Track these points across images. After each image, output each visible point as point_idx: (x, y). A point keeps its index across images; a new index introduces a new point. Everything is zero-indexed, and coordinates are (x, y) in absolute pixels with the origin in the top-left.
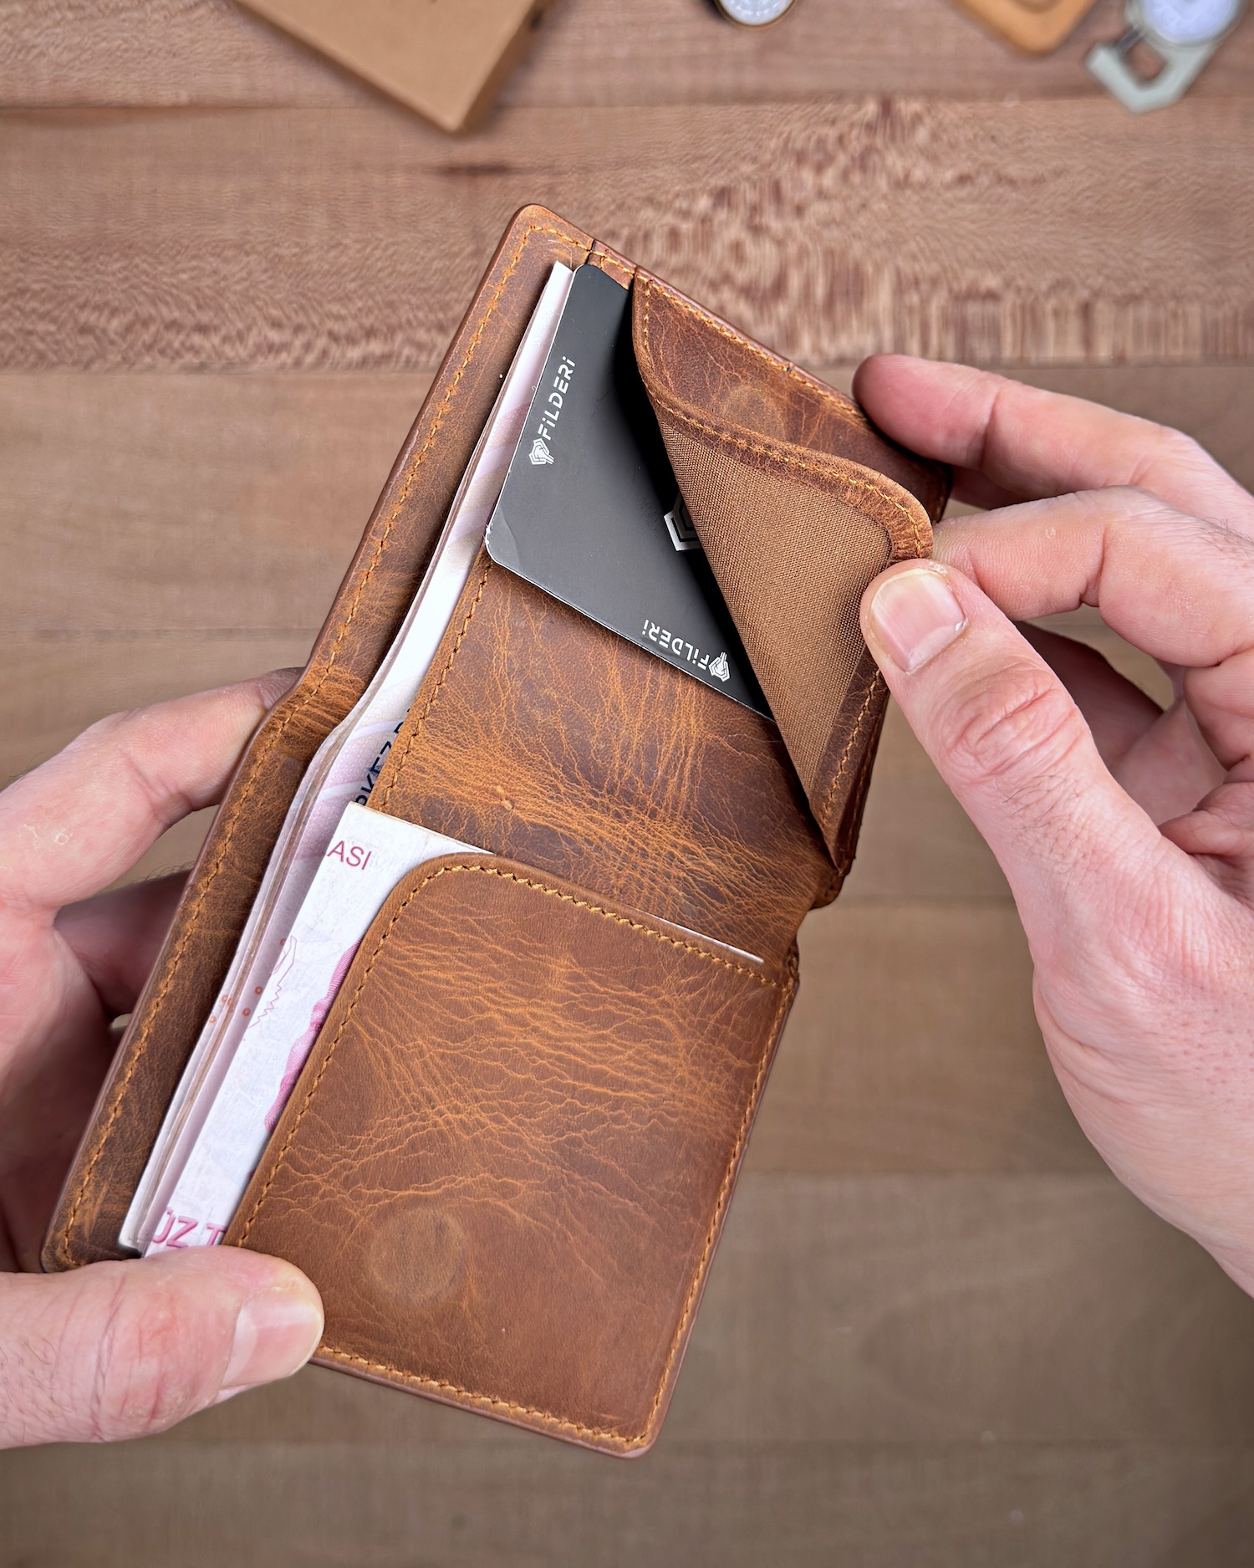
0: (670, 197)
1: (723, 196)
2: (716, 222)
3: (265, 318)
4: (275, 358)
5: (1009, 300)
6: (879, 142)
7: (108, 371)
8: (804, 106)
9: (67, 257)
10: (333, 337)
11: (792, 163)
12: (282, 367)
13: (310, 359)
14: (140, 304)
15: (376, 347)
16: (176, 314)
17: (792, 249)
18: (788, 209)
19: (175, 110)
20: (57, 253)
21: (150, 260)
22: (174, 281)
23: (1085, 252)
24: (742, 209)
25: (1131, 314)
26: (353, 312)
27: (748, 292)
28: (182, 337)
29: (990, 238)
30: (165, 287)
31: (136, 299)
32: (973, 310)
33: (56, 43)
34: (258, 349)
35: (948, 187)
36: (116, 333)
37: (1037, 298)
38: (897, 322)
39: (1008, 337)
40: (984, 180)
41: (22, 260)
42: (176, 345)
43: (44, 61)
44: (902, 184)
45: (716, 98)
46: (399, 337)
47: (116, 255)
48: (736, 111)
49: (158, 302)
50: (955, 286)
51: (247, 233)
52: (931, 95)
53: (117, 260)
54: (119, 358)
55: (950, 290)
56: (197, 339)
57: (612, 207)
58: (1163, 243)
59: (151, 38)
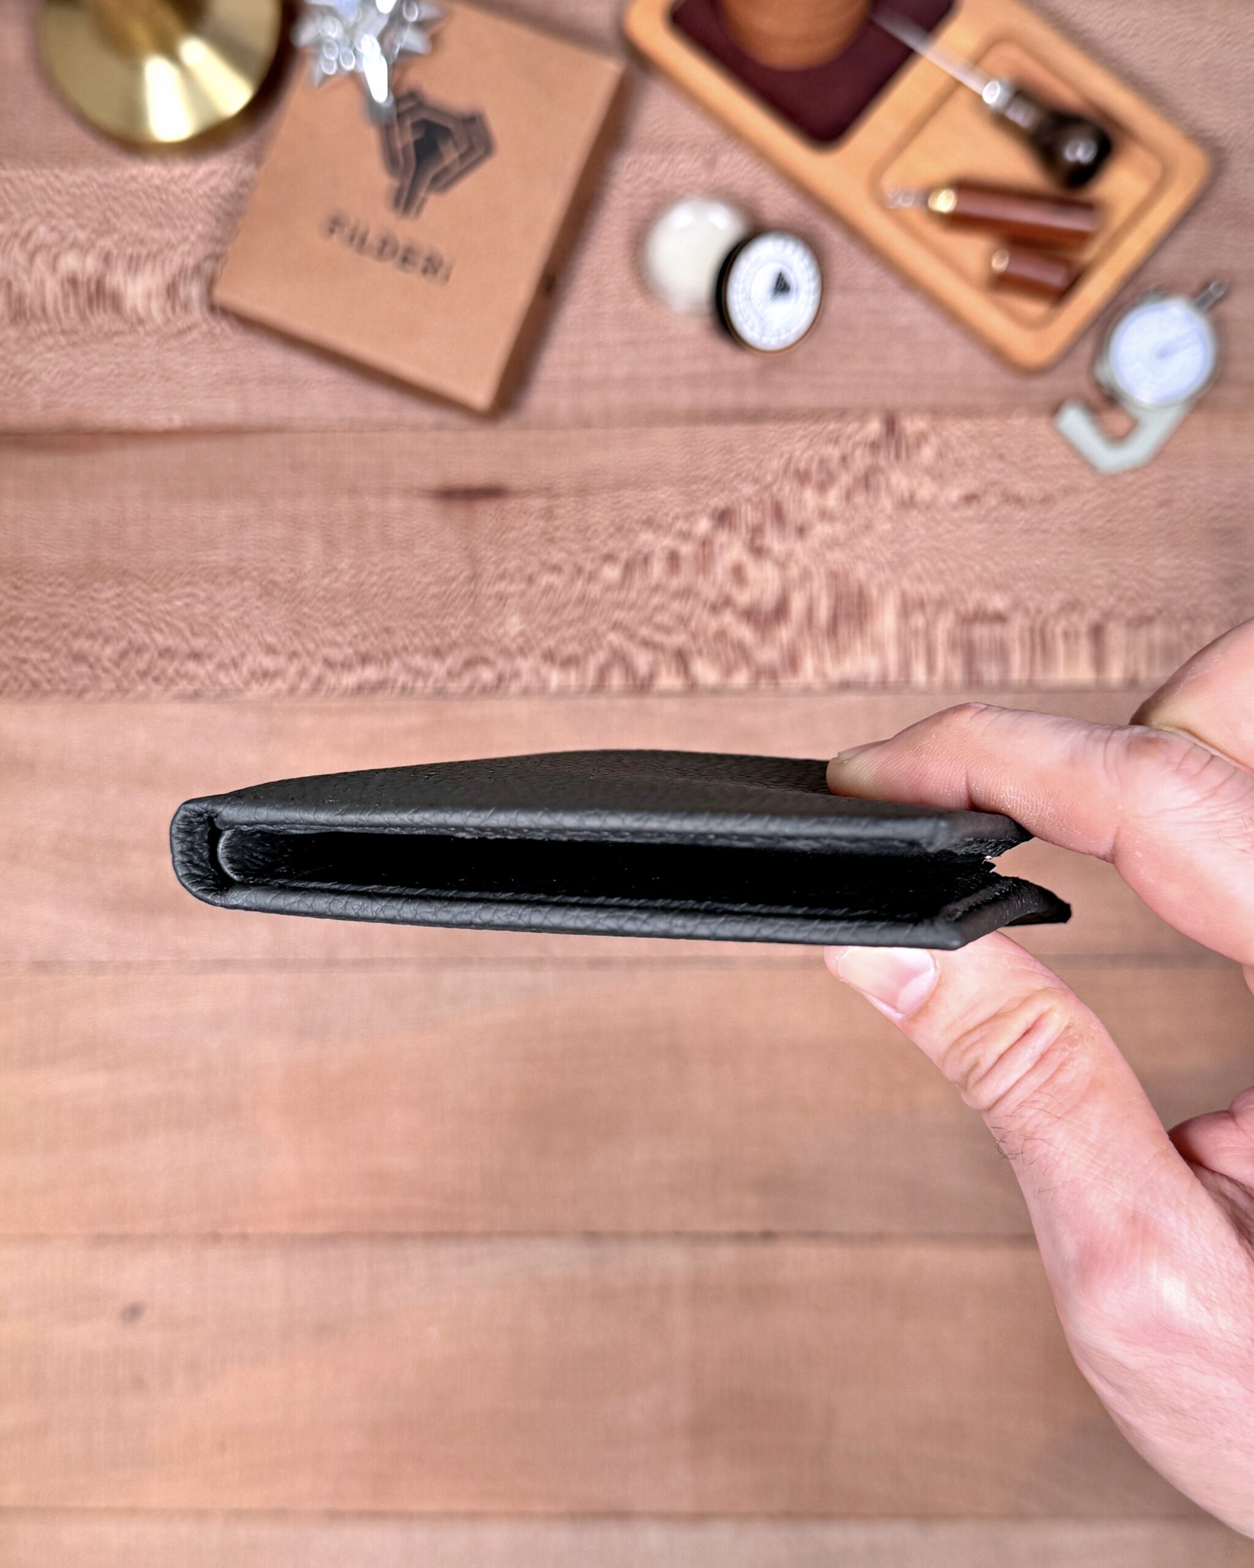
0: (670, 520)
1: (724, 518)
2: (717, 543)
3: (260, 644)
4: (270, 683)
5: (1018, 623)
6: (882, 462)
7: (103, 700)
8: (806, 425)
9: (61, 585)
10: (329, 663)
11: (794, 485)
12: (277, 694)
13: (305, 685)
14: (134, 632)
15: (371, 673)
16: (170, 642)
17: (794, 572)
18: (791, 529)
19: (167, 435)
20: (51, 579)
21: (144, 586)
22: (169, 607)
23: (1095, 572)
24: (744, 530)
25: (1143, 637)
26: (349, 638)
27: (750, 615)
28: (176, 664)
29: (997, 558)
30: (159, 614)
31: (130, 627)
32: (981, 633)
33: (50, 367)
34: (253, 674)
35: (955, 507)
36: (110, 660)
37: (1045, 622)
38: (903, 645)
39: (1017, 659)
40: (992, 501)
41: (17, 588)
42: (171, 671)
43: (37, 387)
44: (908, 503)
45: (717, 417)
46: (396, 664)
47: (109, 583)
48: (737, 431)
49: (152, 630)
50: (962, 608)
51: (241, 560)
52: (936, 412)
53: (110, 588)
54: (112, 686)
55: (957, 612)
56: (191, 666)
57: (612, 530)
58: (1178, 562)
59: (143, 363)
